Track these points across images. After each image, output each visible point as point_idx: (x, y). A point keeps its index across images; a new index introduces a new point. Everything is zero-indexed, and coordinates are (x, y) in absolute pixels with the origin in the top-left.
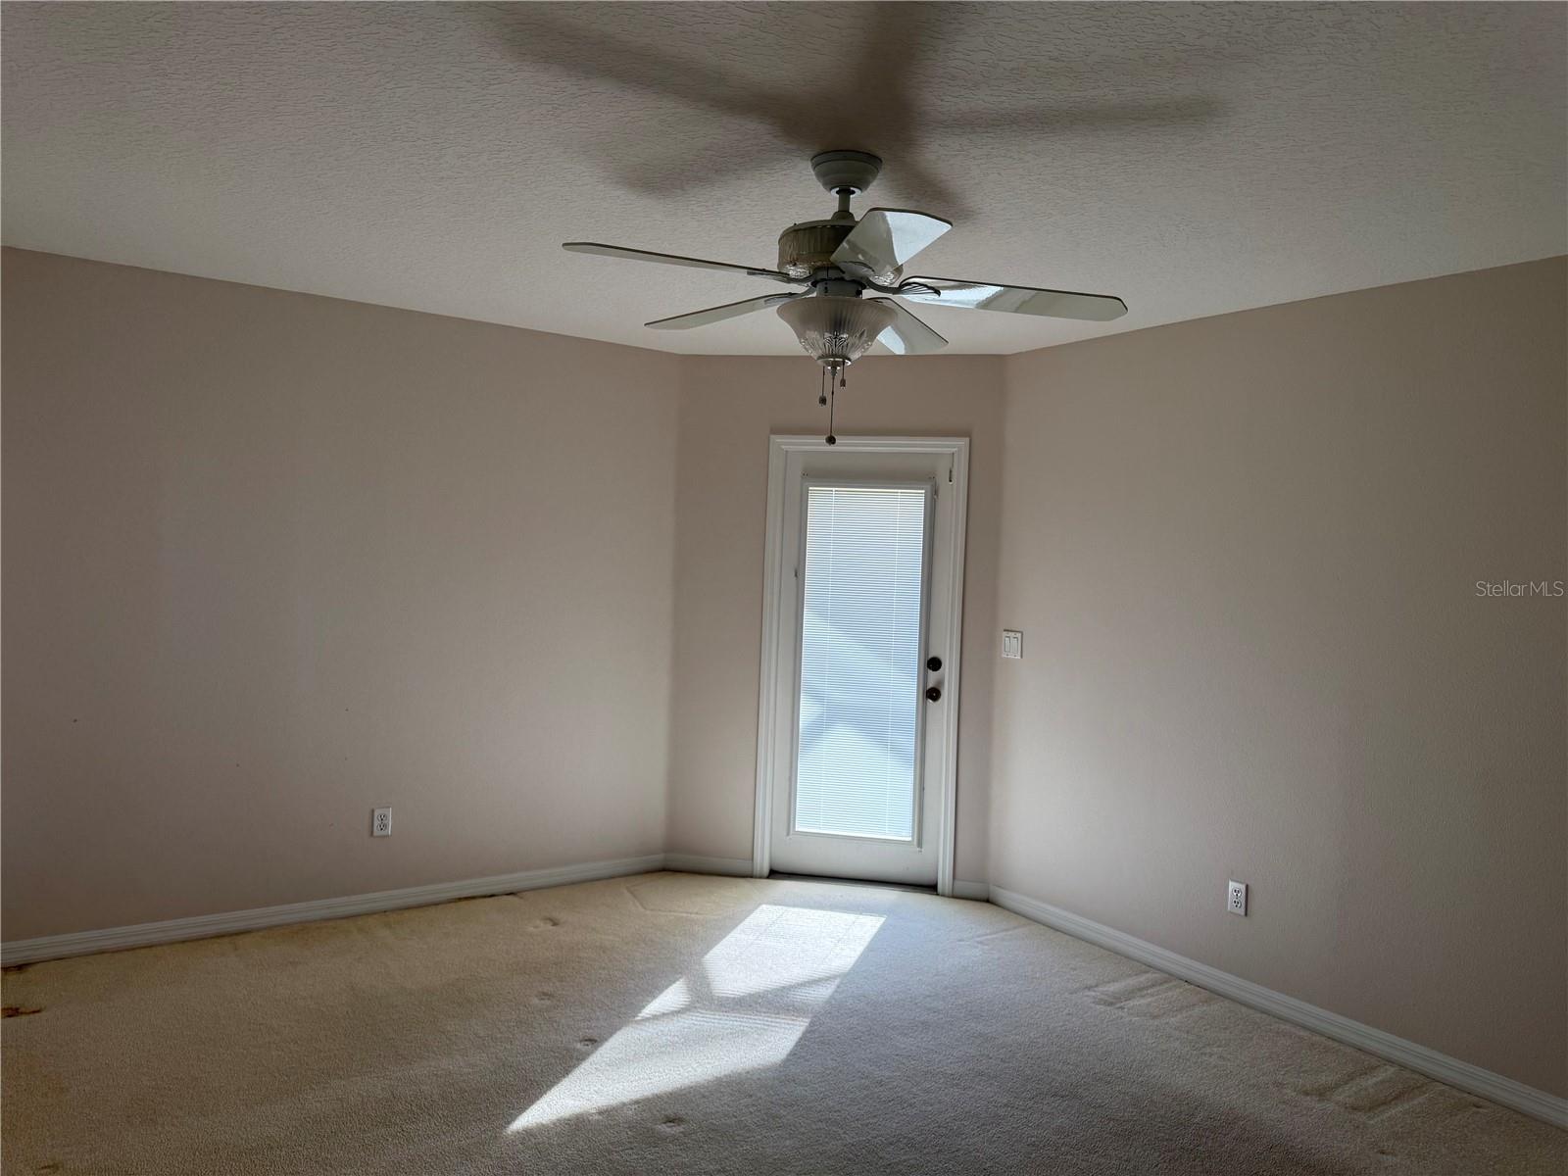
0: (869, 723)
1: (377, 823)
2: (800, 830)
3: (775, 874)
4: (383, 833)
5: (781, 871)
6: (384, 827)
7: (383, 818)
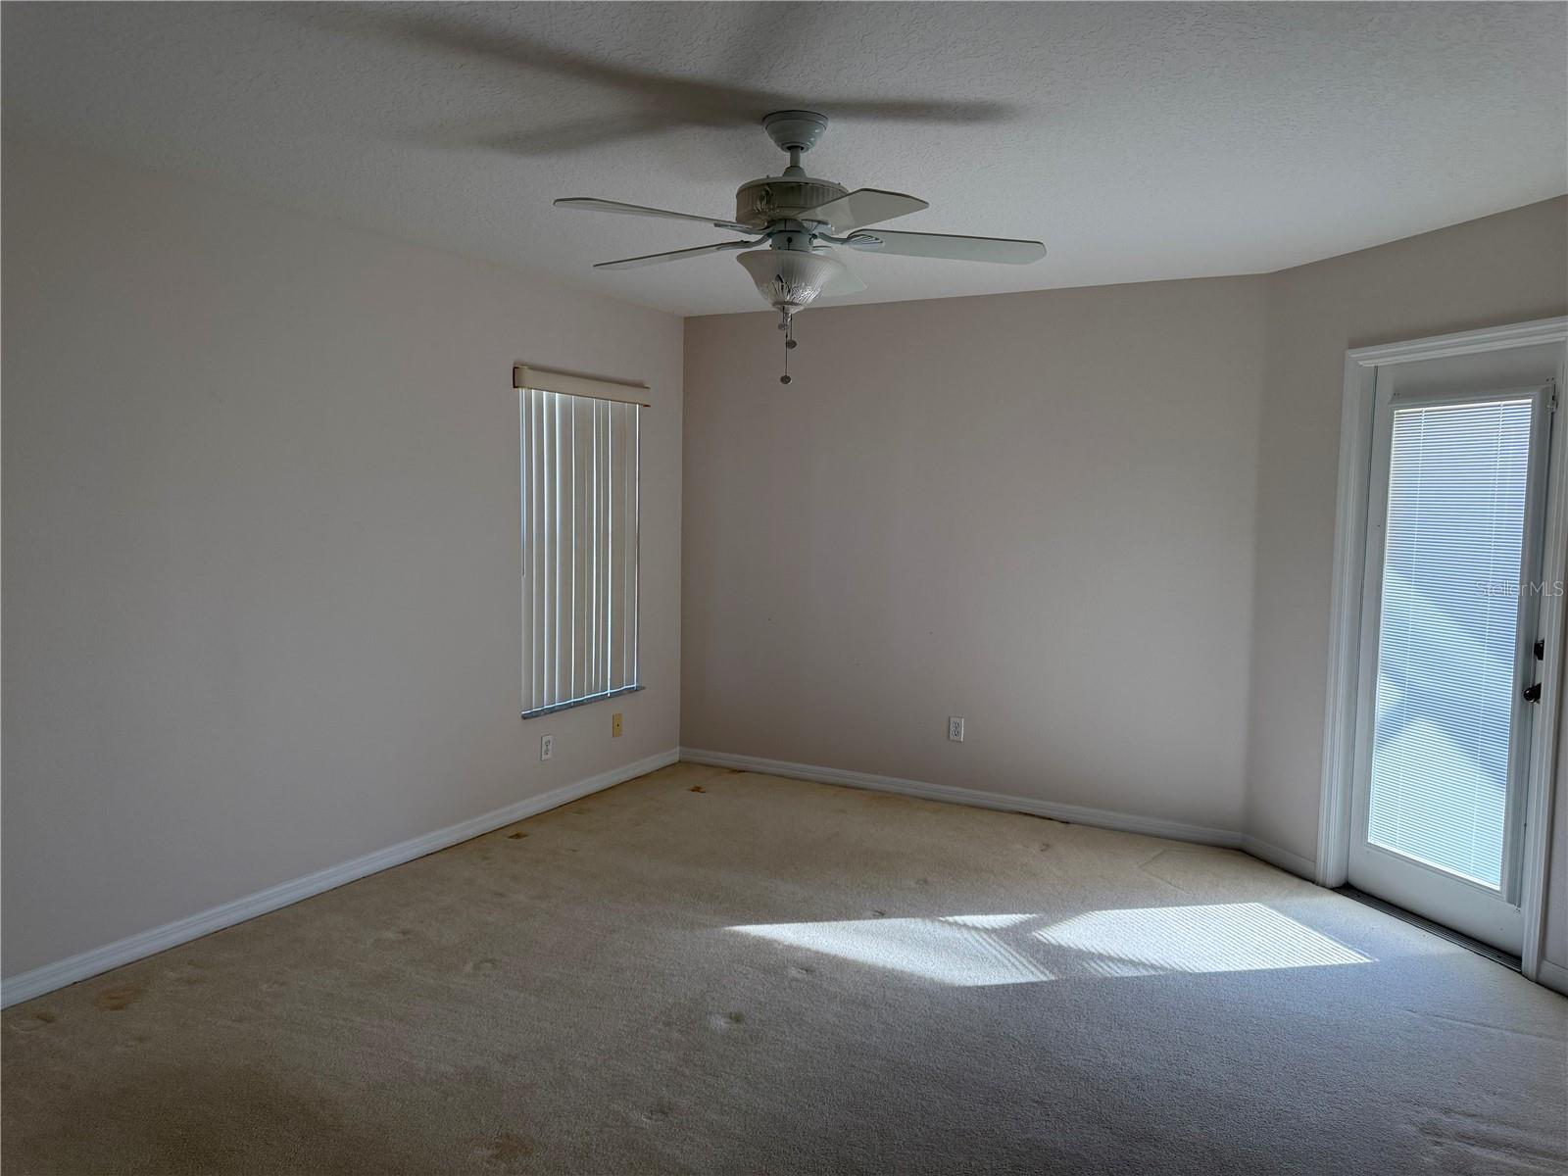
0: (1459, 727)
1: (952, 729)
2: (1372, 842)
3: (1347, 888)
4: (955, 738)
5: (1358, 887)
6: (958, 734)
7: (958, 726)
